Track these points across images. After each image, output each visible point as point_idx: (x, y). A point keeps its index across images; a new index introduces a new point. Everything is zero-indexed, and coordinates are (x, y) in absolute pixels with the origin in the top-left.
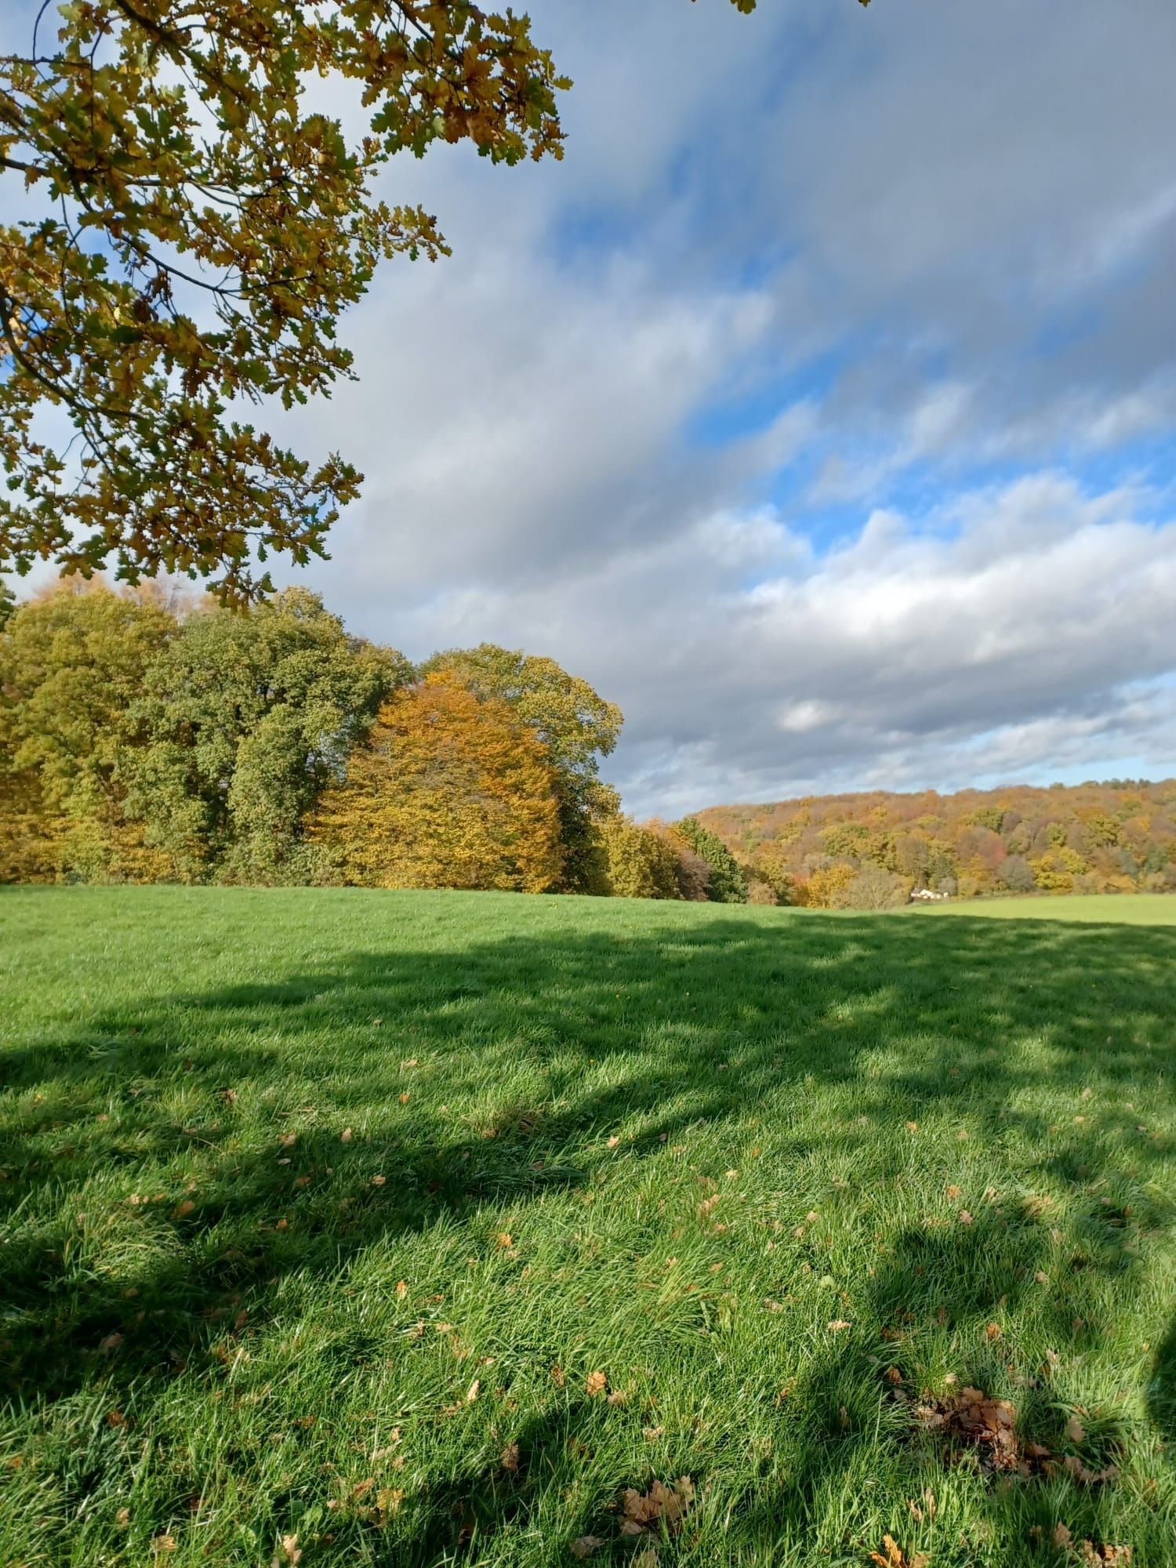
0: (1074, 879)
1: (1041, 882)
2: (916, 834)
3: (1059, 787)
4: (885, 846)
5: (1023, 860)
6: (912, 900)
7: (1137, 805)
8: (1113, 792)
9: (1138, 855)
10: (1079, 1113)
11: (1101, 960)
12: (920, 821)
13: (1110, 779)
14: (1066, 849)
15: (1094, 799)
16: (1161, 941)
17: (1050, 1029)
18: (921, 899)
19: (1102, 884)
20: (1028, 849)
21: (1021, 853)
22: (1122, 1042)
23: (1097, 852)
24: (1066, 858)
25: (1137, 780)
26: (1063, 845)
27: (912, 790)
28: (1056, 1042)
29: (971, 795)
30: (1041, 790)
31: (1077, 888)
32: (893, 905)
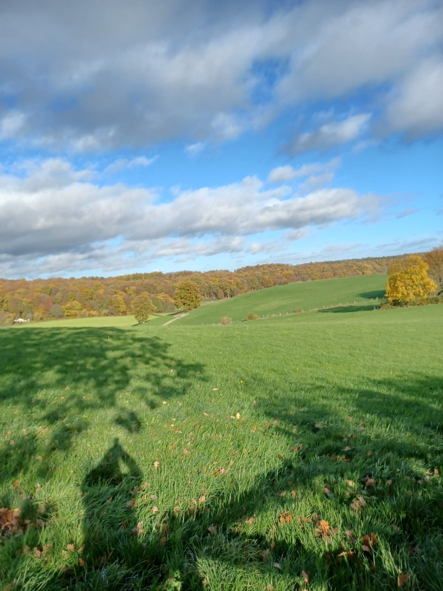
0: (77, 312)
1: (66, 314)
2: (16, 296)
3: (73, 279)
4: (3, 301)
5: (59, 306)
6: (14, 323)
7: (100, 286)
8: (92, 281)
9: (100, 303)
10: (62, 396)
11: (80, 340)
12: (18, 291)
13: (91, 276)
14: (75, 301)
15: (85, 283)
16: (102, 332)
17: (57, 367)
18: (18, 322)
19: (87, 314)
20: (61, 301)
21: (58, 303)
22: (83, 368)
23: (86, 302)
24: (75, 305)
25: (100, 277)
26: (74, 300)
27: (15, 278)
28: (59, 371)
29: (40, 281)
30: (66, 280)
31: (78, 315)
32: (6, 325)
